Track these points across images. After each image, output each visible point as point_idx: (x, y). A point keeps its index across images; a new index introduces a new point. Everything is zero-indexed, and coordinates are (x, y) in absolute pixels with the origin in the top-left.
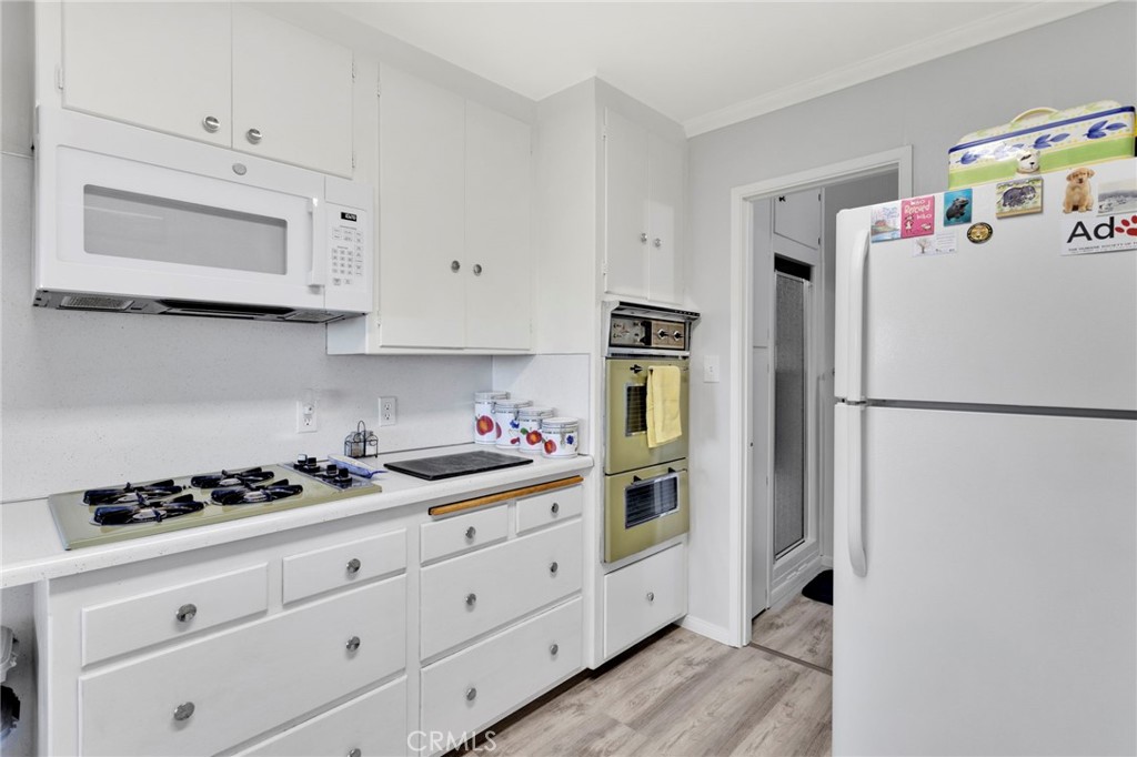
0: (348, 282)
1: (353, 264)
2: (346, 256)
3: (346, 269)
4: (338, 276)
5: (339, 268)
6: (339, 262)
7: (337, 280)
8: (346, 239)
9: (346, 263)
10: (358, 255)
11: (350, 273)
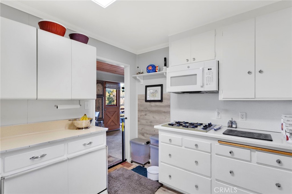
0: (210, 84)
1: (211, 80)
2: (209, 78)
3: (209, 81)
4: (207, 83)
5: (207, 81)
6: (207, 80)
7: (207, 84)
8: (209, 74)
9: (209, 80)
10: (212, 77)
11: (210, 82)
